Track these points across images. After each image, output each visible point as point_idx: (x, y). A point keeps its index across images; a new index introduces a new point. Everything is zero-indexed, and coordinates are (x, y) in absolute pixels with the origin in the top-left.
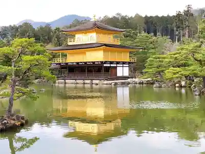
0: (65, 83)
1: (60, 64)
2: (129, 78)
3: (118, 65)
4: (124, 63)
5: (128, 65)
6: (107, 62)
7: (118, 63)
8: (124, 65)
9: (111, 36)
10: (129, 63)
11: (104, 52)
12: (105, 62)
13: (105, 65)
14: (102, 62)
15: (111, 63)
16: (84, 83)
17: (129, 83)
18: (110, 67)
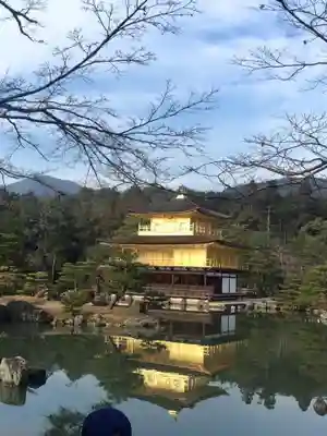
3: (224, 275)
4: (230, 271)
5: (235, 276)
6: (212, 269)
8: (231, 275)
9: (209, 225)
10: (237, 272)
13: (209, 274)
18: (215, 277)
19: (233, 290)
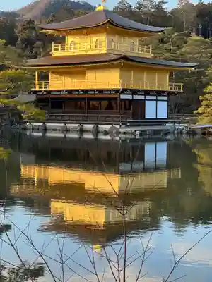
0: (45, 130)
1: (35, 92)
2: (167, 122)
4: (159, 93)
5: (166, 98)
6: (126, 90)
7: (147, 93)
9: (136, 41)
10: (169, 94)
11: (121, 70)
12: (124, 91)
13: (123, 97)
14: (117, 91)
15: (134, 92)
16: (82, 131)
17: (167, 133)
18: (133, 100)
19: (163, 114)
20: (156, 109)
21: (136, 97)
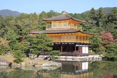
2: (89, 55)
3: (83, 46)
7: (83, 44)
8: (86, 46)
15: (80, 44)
19: (87, 52)
20: (85, 50)
21: (80, 46)
